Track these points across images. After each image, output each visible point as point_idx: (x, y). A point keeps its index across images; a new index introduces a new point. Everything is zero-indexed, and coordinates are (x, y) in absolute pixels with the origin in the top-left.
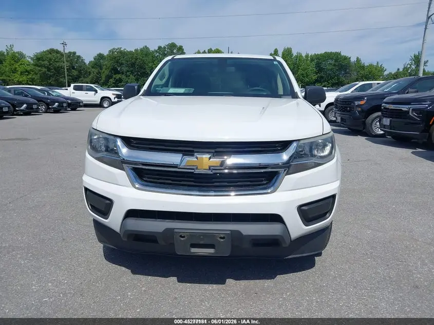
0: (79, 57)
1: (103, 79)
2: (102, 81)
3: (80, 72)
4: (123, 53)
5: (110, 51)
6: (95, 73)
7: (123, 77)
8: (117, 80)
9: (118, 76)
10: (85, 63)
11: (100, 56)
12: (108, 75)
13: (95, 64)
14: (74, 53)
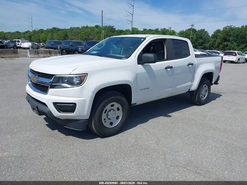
0: (206, 32)
1: (216, 44)
2: (216, 46)
3: (205, 40)
4: (232, 29)
5: (224, 28)
6: (212, 41)
7: (229, 43)
8: (225, 46)
9: (226, 43)
10: (209, 36)
11: (218, 31)
12: (219, 43)
13: (214, 36)
14: (204, 30)
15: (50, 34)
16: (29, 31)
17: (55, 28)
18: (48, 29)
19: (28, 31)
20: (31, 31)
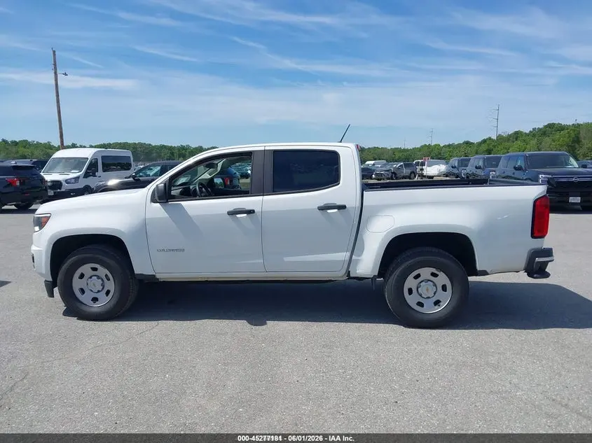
15: (534, 142)
16: (490, 138)
17: (551, 126)
18: (534, 129)
19: (487, 139)
20: (494, 137)
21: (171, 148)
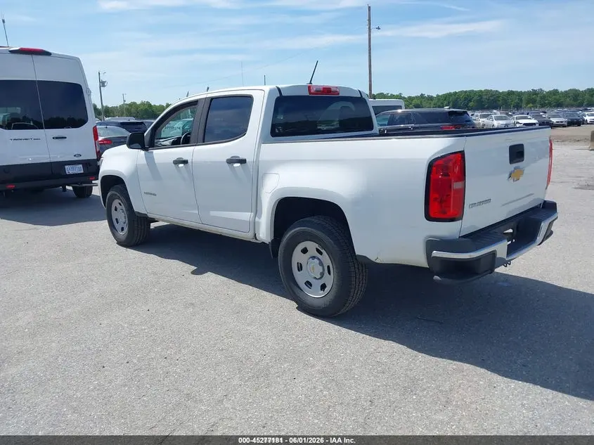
21: (520, 94)
